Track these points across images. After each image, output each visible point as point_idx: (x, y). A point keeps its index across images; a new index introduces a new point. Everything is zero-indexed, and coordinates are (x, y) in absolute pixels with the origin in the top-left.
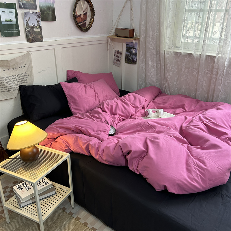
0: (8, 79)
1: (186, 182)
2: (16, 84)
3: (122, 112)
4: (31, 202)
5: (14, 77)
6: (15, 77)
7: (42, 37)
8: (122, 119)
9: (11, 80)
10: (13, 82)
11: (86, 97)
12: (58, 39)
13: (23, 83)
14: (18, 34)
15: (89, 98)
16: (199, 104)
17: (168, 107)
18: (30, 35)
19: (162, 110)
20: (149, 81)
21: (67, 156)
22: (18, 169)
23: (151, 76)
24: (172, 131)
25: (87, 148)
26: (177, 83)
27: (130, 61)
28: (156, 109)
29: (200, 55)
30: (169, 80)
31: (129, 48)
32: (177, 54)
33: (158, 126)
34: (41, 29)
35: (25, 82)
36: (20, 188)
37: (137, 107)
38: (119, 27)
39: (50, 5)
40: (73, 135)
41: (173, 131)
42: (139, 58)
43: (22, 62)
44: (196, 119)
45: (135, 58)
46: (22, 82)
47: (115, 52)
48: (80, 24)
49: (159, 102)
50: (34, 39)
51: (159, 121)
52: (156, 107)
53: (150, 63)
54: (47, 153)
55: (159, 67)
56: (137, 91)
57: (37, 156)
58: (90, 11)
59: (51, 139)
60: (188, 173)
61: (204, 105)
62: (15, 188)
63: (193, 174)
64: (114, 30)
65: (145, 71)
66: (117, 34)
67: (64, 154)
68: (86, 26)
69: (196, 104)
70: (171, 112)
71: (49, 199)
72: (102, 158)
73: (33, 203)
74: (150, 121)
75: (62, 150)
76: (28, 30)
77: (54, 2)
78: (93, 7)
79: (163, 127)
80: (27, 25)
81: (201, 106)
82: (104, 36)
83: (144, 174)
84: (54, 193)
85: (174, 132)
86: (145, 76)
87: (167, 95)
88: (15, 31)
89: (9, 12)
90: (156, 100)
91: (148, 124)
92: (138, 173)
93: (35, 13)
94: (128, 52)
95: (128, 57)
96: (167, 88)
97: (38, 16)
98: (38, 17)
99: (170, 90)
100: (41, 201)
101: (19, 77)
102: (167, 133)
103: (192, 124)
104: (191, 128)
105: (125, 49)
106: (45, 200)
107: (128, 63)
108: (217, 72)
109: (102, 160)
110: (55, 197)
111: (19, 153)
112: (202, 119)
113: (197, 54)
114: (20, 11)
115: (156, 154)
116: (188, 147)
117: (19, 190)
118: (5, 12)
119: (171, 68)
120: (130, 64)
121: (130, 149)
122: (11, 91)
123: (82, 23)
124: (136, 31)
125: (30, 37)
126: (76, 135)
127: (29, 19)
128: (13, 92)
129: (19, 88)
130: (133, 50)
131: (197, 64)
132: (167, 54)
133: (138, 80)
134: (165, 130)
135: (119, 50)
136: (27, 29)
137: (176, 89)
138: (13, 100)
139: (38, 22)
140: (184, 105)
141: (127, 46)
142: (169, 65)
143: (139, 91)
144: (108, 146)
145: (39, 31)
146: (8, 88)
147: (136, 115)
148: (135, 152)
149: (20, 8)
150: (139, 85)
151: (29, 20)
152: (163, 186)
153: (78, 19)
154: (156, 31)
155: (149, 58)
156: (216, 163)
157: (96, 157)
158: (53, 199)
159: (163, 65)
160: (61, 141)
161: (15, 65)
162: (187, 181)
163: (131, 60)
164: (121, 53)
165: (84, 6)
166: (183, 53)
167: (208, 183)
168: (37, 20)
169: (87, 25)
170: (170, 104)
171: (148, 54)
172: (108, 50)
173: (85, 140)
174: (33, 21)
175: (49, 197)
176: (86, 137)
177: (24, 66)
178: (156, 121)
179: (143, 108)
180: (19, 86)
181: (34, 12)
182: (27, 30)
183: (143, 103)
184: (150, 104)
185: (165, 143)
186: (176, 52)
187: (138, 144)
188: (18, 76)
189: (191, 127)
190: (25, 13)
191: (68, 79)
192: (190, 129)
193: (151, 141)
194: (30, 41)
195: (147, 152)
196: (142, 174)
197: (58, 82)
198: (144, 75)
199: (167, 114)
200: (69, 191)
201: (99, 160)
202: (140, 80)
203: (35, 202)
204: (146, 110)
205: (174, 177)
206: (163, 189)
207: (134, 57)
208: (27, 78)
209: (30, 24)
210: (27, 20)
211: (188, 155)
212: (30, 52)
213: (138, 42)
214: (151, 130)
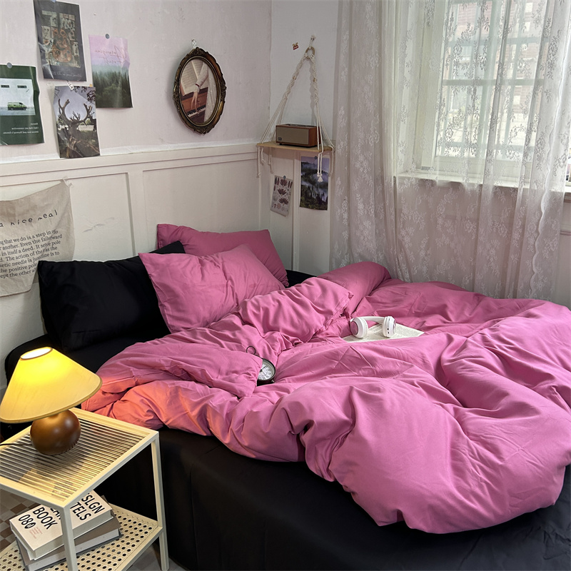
0: (11, 247)
1: (451, 502)
2: (31, 257)
3: (293, 324)
4: (54, 559)
5: (24, 242)
6: (27, 241)
7: (97, 145)
8: (292, 342)
9: (18, 249)
10: (23, 254)
11: (204, 288)
12: (138, 151)
13: (48, 255)
14: (39, 139)
15: (209, 290)
16: (482, 303)
17: (406, 312)
18: (69, 140)
19: (390, 320)
20: (359, 250)
21: (149, 436)
22: (26, 472)
23: (362, 238)
24: (416, 371)
25: (203, 416)
26: (426, 255)
27: (312, 203)
28: (377, 318)
29: (481, 186)
30: (407, 246)
31: (308, 172)
32: (426, 185)
33: (380, 358)
34: (95, 127)
35: (52, 254)
36: (28, 522)
37: (328, 313)
38: (283, 123)
39: (117, 72)
40: (167, 382)
41: (419, 372)
42: (334, 195)
43: (47, 205)
44: (474, 340)
45: (323, 195)
46: (46, 253)
47: (276, 181)
48: (190, 116)
49: (384, 301)
50: (78, 149)
51: (384, 347)
52: (376, 313)
53: (361, 206)
54: (101, 429)
55: (382, 217)
56: (329, 273)
57: (74, 437)
58: (215, 86)
59: (112, 393)
60: (458, 478)
61: (494, 306)
62: (15, 522)
63: (470, 481)
64: (273, 129)
65: (349, 225)
66: (280, 139)
67: (142, 432)
68: (205, 121)
69: (475, 305)
70: (413, 323)
71: (102, 551)
72: (239, 443)
73: (61, 562)
74: (361, 347)
75: (138, 422)
76: (63, 129)
77: (127, 63)
78: (222, 75)
79: (392, 362)
80: (62, 117)
81: (488, 310)
82: (248, 143)
83: (347, 483)
84: (115, 533)
85: (422, 373)
86: (349, 238)
87: (404, 282)
88: (32, 130)
89: (19, 87)
90: (376, 295)
91: (356, 355)
92: (332, 480)
93: (81, 89)
94: (306, 181)
95: (306, 193)
96: (404, 266)
97: (88, 95)
98: (88, 100)
99: (409, 272)
100: (81, 557)
101: (39, 241)
102: (405, 376)
103: (465, 353)
104: (463, 364)
105: (301, 174)
106: (92, 554)
107: (307, 206)
108: (523, 227)
109: (240, 446)
110: (118, 546)
111: (28, 430)
112: (488, 341)
113: (473, 185)
114: (44, 86)
115: (375, 430)
116: (456, 410)
117: (26, 527)
118: (8, 86)
119: (412, 219)
120: (312, 208)
121: (308, 417)
122: (16, 275)
123: (194, 114)
124: (324, 130)
125: (68, 145)
126: (174, 384)
127: (68, 102)
128: (22, 278)
129: (36, 267)
130: (318, 176)
131: (473, 207)
132: (402, 184)
133: (332, 248)
134: (398, 368)
135: (285, 177)
136: (62, 127)
137: (425, 269)
138: (21, 297)
139: (88, 111)
140: (445, 306)
141: (304, 166)
142: (405, 211)
143: (336, 273)
144: (255, 410)
145: (89, 131)
146: (10, 268)
147: (327, 332)
148: (322, 425)
149: (45, 78)
150: (334, 261)
151: (66, 105)
152: (394, 511)
153: (184, 103)
154: (372, 131)
155: (358, 196)
156: (526, 450)
157: (225, 439)
158: (114, 551)
159: (392, 209)
160: (137, 399)
161: (28, 211)
162: (454, 497)
163: (314, 199)
164: (291, 184)
165: (199, 72)
166: (440, 181)
167: (507, 503)
168: (86, 106)
169: (207, 118)
170: (412, 305)
171: (356, 186)
172: (258, 177)
173: (198, 395)
174: (77, 109)
175: (102, 545)
176: (199, 387)
177: (51, 215)
178: (376, 346)
179: (345, 314)
180: (37, 262)
181: (78, 87)
182: (59, 129)
183: (344, 301)
184: (361, 305)
185: (397, 402)
186: (422, 180)
187: (329, 404)
188: (36, 239)
189: (464, 360)
190: (57, 89)
191: (161, 246)
192: (461, 367)
193: (362, 395)
194: (67, 155)
195: (352, 425)
196: (342, 482)
197: (134, 252)
198: (345, 234)
199: (404, 330)
200: (155, 528)
201: (231, 448)
202: (336, 246)
203: (64, 560)
204: (351, 321)
205: (421, 487)
206: (393, 519)
207: (321, 192)
208: (59, 242)
209: (69, 116)
210: (62, 106)
211: (456, 433)
212: (67, 180)
213: (331, 157)
214: (364, 369)
